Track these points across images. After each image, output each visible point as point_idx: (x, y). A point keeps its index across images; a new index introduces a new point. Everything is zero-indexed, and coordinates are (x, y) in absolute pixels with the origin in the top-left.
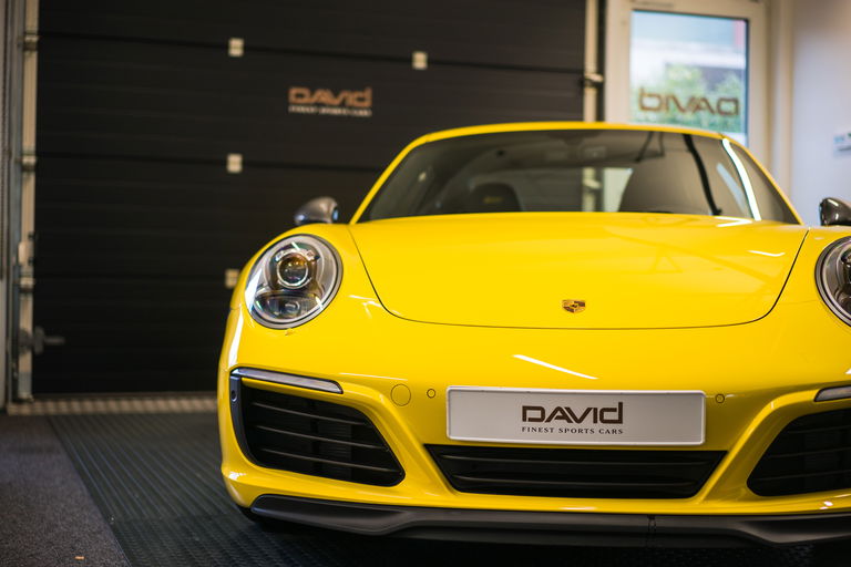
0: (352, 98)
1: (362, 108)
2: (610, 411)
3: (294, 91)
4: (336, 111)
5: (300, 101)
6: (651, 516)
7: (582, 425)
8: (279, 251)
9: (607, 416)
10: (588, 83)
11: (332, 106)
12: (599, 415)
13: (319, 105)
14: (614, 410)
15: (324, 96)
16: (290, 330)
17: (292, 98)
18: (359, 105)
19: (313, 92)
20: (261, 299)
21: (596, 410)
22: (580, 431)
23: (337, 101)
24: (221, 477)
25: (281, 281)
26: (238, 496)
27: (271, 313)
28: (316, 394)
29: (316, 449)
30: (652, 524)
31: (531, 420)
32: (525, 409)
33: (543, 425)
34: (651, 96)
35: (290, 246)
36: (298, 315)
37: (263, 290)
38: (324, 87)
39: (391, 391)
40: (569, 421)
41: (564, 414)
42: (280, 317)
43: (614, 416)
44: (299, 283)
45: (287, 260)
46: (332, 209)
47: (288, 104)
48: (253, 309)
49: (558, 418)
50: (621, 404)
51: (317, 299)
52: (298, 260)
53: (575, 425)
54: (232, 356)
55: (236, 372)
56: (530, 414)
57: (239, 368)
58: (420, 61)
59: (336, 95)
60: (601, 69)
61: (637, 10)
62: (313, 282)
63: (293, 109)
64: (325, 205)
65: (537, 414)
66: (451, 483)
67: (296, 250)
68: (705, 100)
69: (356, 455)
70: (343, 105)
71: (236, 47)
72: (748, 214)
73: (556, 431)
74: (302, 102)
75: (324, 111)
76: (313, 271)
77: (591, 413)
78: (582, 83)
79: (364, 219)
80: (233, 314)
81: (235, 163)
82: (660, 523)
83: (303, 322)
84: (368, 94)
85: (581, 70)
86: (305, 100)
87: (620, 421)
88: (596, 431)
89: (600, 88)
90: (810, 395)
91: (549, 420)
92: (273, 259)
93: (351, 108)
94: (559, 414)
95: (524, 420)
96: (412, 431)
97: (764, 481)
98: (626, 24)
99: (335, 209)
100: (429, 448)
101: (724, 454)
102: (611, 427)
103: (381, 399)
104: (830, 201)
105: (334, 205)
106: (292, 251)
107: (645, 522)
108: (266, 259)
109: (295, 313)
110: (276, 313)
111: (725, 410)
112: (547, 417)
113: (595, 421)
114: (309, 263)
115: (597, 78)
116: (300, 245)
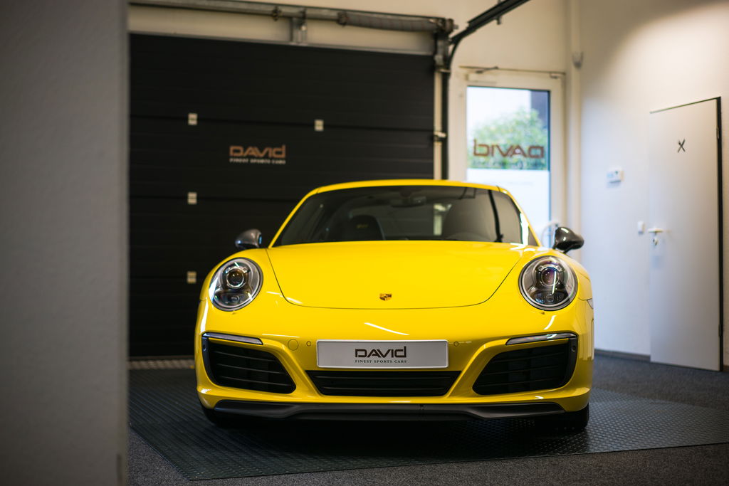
0: (272, 152)
1: (279, 159)
2: (400, 351)
3: (232, 148)
4: (262, 161)
5: (236, 154)
6: (422, 405)
7: (386, 359)
8: (227, 267)
9: (398, 353)
10: (436, 139)
11: (258, 158)
12: (394, 353)
13: (250, 157)
14: (402, 350)
15: (253, 151)
16: (234, 312)
17: (231, 153)
18: (278, 156)
19: (245, 149)
20: (218, 294)
21: (392, 350)
22: (385, 362)
23: (262, 155)
24: (197, 393)
25: (229, 284)
26: (206, 402)
27: (224, 303)
28: (248, 346)
29: (249, 375)
30: (422, 408)
31: (360, 356)
32: (357, 351)
33: (366, 359)
34: (482, 145)
35: (234, 265)
36: (239, 303)
37: (219, 290)
38: (253, 146)
39: (288, 343)
40: (379, 356)
41: (377, 353)
42: (229, 304)
43: (402, 354)
44: (239, 285)
45: (231, 273)
46: (258, 237)
47: (229, 157)
48: (214, 300)
49: (374, 355)
50: (405, 347)
51: (249, 294)
52: (238, 273)
53: (382, 359)
54: (202, 327)
55: (205, 335)
56: (359, 353)
57: (207, 333)
58: (319, 125)
59: (261, 151)
60: (445, 128)
61: (470, 86)
62: (247, 284)
63: (231, 160)
64: (254, 235)
65: (363, 353)
66: (320, 391)
67: (237, 267)
68: (519, 147)
69: (271, 378)
70: (266, 157)
71: (193, 119)
72: (520, 240)
73: (373, 361)
74: (239, 155)
75: (253, 161)
76: (247, 278)
77: (390, 352)
78: (432, 138)
79: (277, 244)
80: (202, 303)
81: (192, 198)
82: (426, 408)
83: (241, 307)
84: (283, 149)
85: (432, 130)
86: (241, 154)
87: (405, 356)
88: (393, 361)
89: (444, 142)
90: (503, 342)
91: (369, 356)
92: (224, 272)
93: (272, 158)
94: (374, 353)
95: (356, 356)
96: (299, 364)
97: (481, 387)
98: (463, 96)
99: (260, 236)
100: (309, 373)
101: (460, 372)
102: (400, 359)
103: (283, 347)
104: (562, 229)
105: (259, 233)
106: (235, 267)
107: (419, 408)
108: (220, 272)
109: (237, 302)
110: (227, 303)
111: (458, 350)
112: (368, 354)
113: (392, 356)
114: (244, 274)
115: (442, 135)
116: (239, 264)
